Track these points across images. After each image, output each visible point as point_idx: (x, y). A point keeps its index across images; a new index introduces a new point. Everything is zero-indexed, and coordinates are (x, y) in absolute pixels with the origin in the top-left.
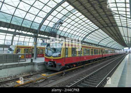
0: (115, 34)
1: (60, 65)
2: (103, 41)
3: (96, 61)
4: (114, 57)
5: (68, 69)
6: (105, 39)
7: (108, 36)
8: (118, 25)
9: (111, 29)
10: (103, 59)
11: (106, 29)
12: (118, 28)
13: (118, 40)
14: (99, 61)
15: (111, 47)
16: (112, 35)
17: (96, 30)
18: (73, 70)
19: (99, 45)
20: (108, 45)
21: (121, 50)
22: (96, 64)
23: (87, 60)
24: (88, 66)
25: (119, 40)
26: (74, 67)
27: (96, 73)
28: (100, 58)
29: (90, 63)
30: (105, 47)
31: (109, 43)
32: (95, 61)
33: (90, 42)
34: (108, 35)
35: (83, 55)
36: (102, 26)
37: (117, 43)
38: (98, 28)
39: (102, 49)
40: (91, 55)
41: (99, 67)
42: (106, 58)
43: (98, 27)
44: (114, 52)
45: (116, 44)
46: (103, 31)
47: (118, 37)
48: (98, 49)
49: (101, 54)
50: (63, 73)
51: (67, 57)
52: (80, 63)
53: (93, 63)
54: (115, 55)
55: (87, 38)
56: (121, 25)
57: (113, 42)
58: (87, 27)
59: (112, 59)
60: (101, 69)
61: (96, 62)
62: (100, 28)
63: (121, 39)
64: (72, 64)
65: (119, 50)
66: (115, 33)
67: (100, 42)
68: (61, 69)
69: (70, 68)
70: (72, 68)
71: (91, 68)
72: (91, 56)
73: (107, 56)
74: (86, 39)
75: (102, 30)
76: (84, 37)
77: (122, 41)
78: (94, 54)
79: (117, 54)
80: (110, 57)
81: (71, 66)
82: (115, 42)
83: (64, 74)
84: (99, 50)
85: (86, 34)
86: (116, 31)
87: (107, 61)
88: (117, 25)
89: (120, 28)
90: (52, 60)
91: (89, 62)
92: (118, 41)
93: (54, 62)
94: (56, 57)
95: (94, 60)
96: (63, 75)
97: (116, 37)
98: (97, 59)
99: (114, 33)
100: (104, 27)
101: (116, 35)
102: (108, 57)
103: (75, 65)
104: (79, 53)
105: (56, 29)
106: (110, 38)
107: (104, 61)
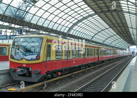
0: (118, 24)
1: (39, 73)
2: (99, 34)
3: (89, 67)
4: (115, 61)
5: (49, 79)
6: (103, 32)
7: (107, 26)
8: (124, 10)
9: (112, 15)
10: (98, 64)
11: (105, 15)
12: (124, 14)
13: (122, 33)
14: (94, 67)
15: (111, 45)
16: (113, 24)
17: (90, 16)
18: (56, 81)
19: (93, 42)
20: (107, 41)
21: (126, 50)
22: (89, 71)
23: (77, 66)
24: (78, 75)
25: (124, 33)
26: (58, 76)
27: (91, 84)
28: (95, 63)
29: (80, 70)
30: (101, 44)
31: (109, 38)
32: (87, 67)
33: (78, 36)
34: (108, 24)
35: (71, 58)
36: (100, 11)
37: (120, 38)
38: (93, 12)
39: (99, 48)
40: (82, 57)
41: (94, 76)
42: (103, 62)
43: (94, 10)
44: (115, 54)
45: (119, 40)
46: (101, 17)
47: (123, 28)
48: (93, 48)
49: (96, 56)
50: (43, 85)
51: (49, 61)
52: (66, 70)
53: (85, 71)
54: (117, 58)
55: (74, 29)
56: (128, 10)
57: (114, 36)
58: (76, 10)
59: (112, 64)
60: (98, 79)
61: (89, 70)
62: (96, 13)
63: (126, 32)
64: (55, 72)
65: (123, 49)
66: (119, 21)
67: (94, 36)
68: (40, 79)
69: (53, 77)
70: (56, 77)
71: (83, 77)
72: (83, 59)
73: (105, 59)
74: (73, 31)
75: (99, 16)
76: (69, 26)
77: (128, 35)
78: (86, 57)
79: (119, 56)
80: (109, 60)
81: (54, 75)
82: (117, 36)
83: (45, 86)
84: (95, 50)
85: (74, 22)
86: (120, 18)
87: (106, 67)
88: (122, 11)
89: (127, 16)
90: (24, 65)
91: (79, 68)
92: (121, 36)
93: (28, 69)
94: (32, 60)
95: (86, 65)
96: (44, 88)
97: (119, 28)
98: (90, 64)
99: (116, 22)
100: (102, 11)
101: (119, 26)
102: (107, 60)
103: (60, 74)
104: (65, 55)
105: (25, 11)
106: (110, 29)
107: (100, 67)
